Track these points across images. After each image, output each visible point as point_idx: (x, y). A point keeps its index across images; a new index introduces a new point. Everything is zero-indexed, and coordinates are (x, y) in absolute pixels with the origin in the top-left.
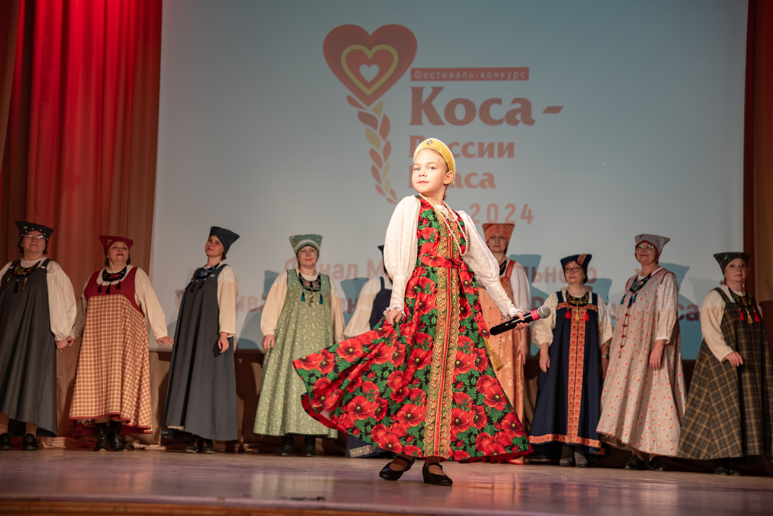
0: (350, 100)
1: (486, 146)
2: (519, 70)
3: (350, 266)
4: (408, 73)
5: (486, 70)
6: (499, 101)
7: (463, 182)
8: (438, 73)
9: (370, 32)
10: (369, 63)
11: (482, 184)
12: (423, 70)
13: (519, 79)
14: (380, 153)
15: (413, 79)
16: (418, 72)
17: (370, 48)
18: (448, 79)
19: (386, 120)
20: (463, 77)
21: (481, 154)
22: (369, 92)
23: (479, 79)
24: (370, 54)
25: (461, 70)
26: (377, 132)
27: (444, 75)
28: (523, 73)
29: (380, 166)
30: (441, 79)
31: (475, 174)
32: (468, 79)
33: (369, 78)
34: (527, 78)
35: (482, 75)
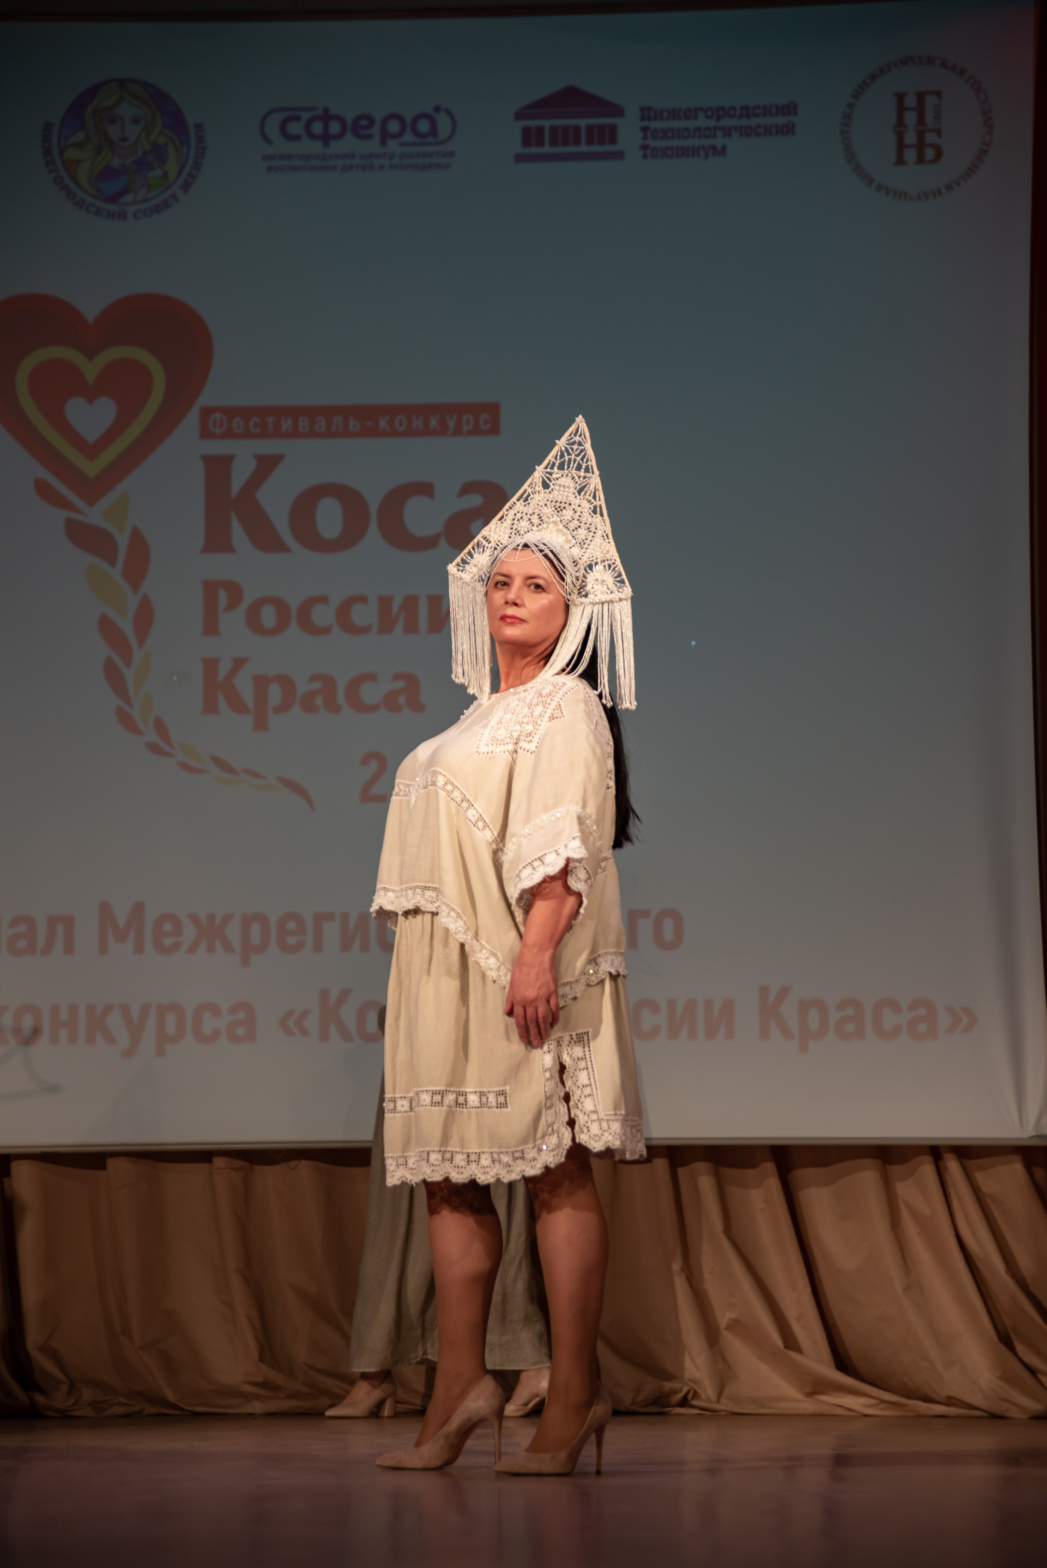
0: (42, 488)
1: (396, 604)
2: (476, 409)
3: (53, 921)
4: (192, 419)
5: (392, 410)
6: (426, 489)
7: (341, 698)
8: (270, 420)
9: (91, 313)
10: (91, 394)
11: (390, 703)
12: (231, 412)
13: (476, 431)
14: (127, 626)
15: (206, 433)
16: (218, 415)
17: (91, 355)
18: (295, 434)
19: (138, 539)
20: (334, 428)
21: (386, 626)
22: (92, 468)
23: (372, 432)
24: (91, 370)
25: (329, 412)
26: (116, 573)
27: (286, 425)
28: (485, 416)
29: (128, 662)
30: (277, 434)
31: (372, 677)
32: (346, 433)
33: (91, 435)
34: (495, 430)
35: (383, 423)
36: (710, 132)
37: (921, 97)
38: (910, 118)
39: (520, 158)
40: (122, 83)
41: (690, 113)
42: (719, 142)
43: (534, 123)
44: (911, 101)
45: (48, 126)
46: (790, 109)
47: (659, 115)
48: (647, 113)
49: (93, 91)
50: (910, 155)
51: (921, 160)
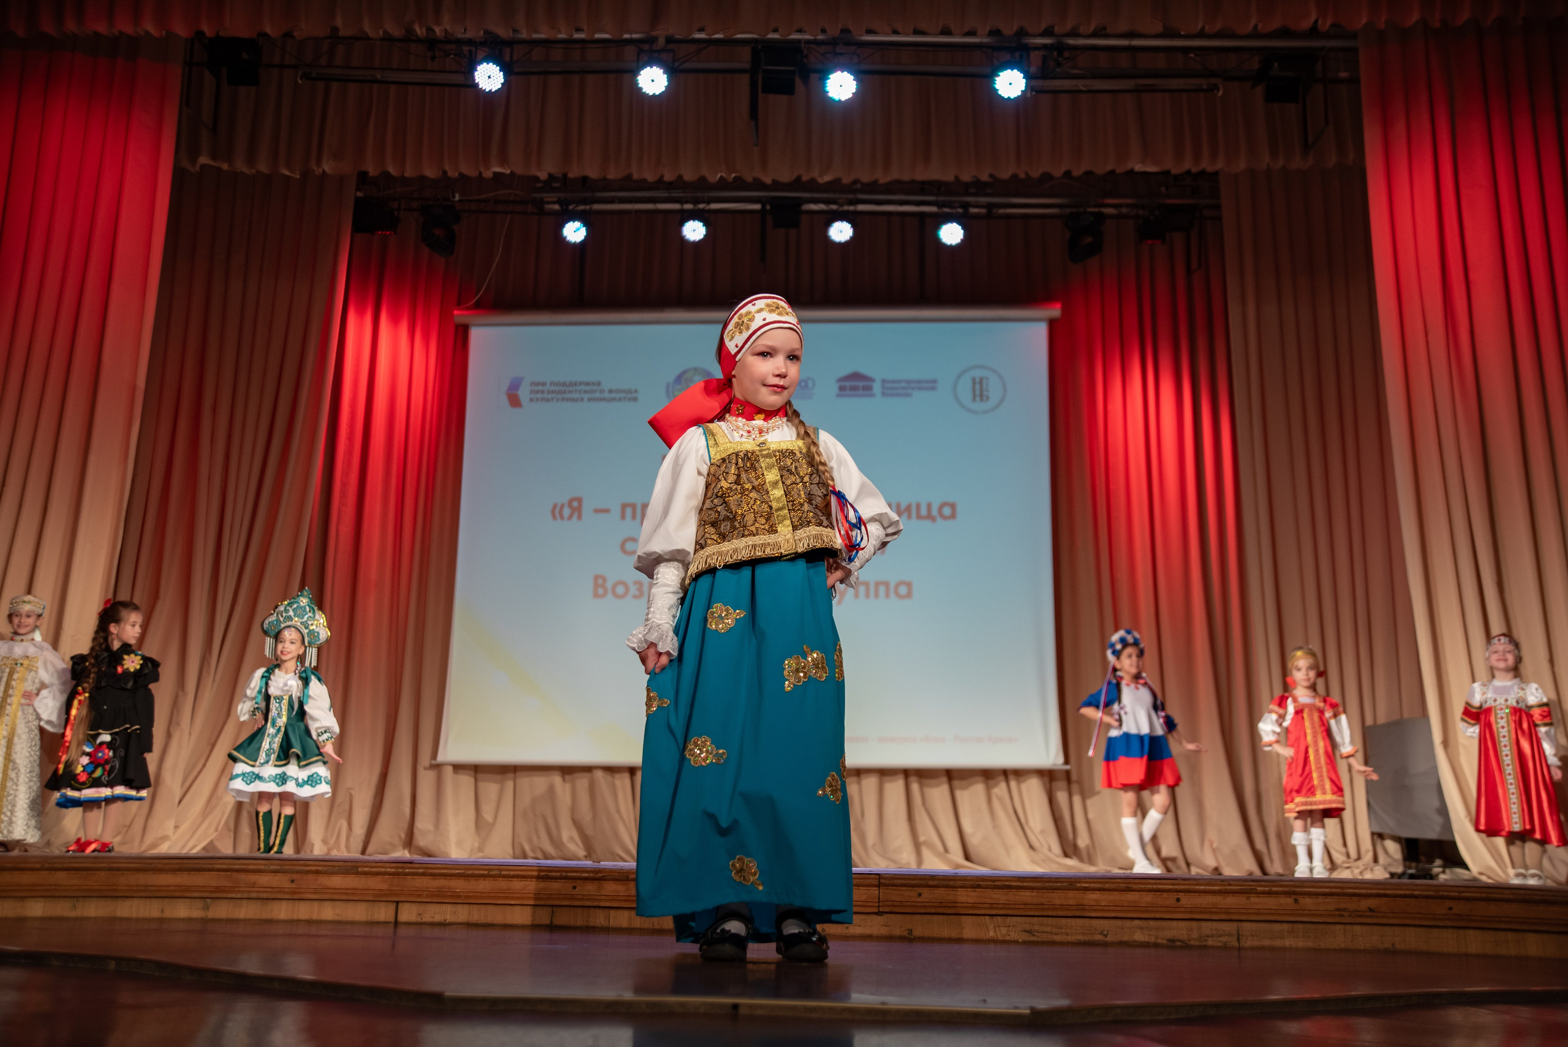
36: (905, 388)
37: (981, 380)
38: (978, 386)
39: (838, 396)
40: (696, 369)
41: (899, 382)
42: (909, 391)
43: (843, 384)
44: (977, 380)
45: (668, 386)
46: (934, 381)
47: (889, 382)
48: (884, 381)
49: (684, 372)
50: (978, 398)
51: (981, 400)
